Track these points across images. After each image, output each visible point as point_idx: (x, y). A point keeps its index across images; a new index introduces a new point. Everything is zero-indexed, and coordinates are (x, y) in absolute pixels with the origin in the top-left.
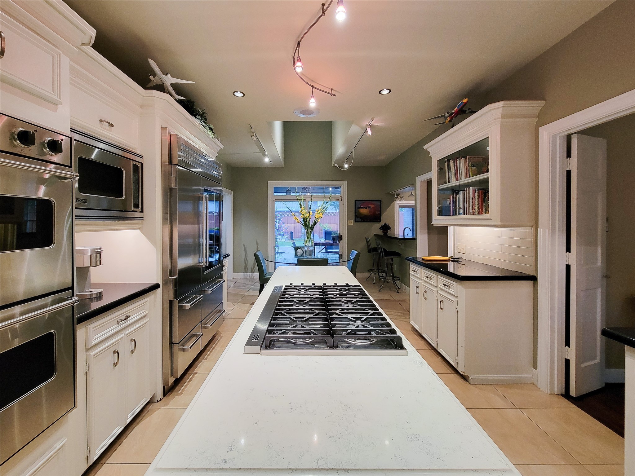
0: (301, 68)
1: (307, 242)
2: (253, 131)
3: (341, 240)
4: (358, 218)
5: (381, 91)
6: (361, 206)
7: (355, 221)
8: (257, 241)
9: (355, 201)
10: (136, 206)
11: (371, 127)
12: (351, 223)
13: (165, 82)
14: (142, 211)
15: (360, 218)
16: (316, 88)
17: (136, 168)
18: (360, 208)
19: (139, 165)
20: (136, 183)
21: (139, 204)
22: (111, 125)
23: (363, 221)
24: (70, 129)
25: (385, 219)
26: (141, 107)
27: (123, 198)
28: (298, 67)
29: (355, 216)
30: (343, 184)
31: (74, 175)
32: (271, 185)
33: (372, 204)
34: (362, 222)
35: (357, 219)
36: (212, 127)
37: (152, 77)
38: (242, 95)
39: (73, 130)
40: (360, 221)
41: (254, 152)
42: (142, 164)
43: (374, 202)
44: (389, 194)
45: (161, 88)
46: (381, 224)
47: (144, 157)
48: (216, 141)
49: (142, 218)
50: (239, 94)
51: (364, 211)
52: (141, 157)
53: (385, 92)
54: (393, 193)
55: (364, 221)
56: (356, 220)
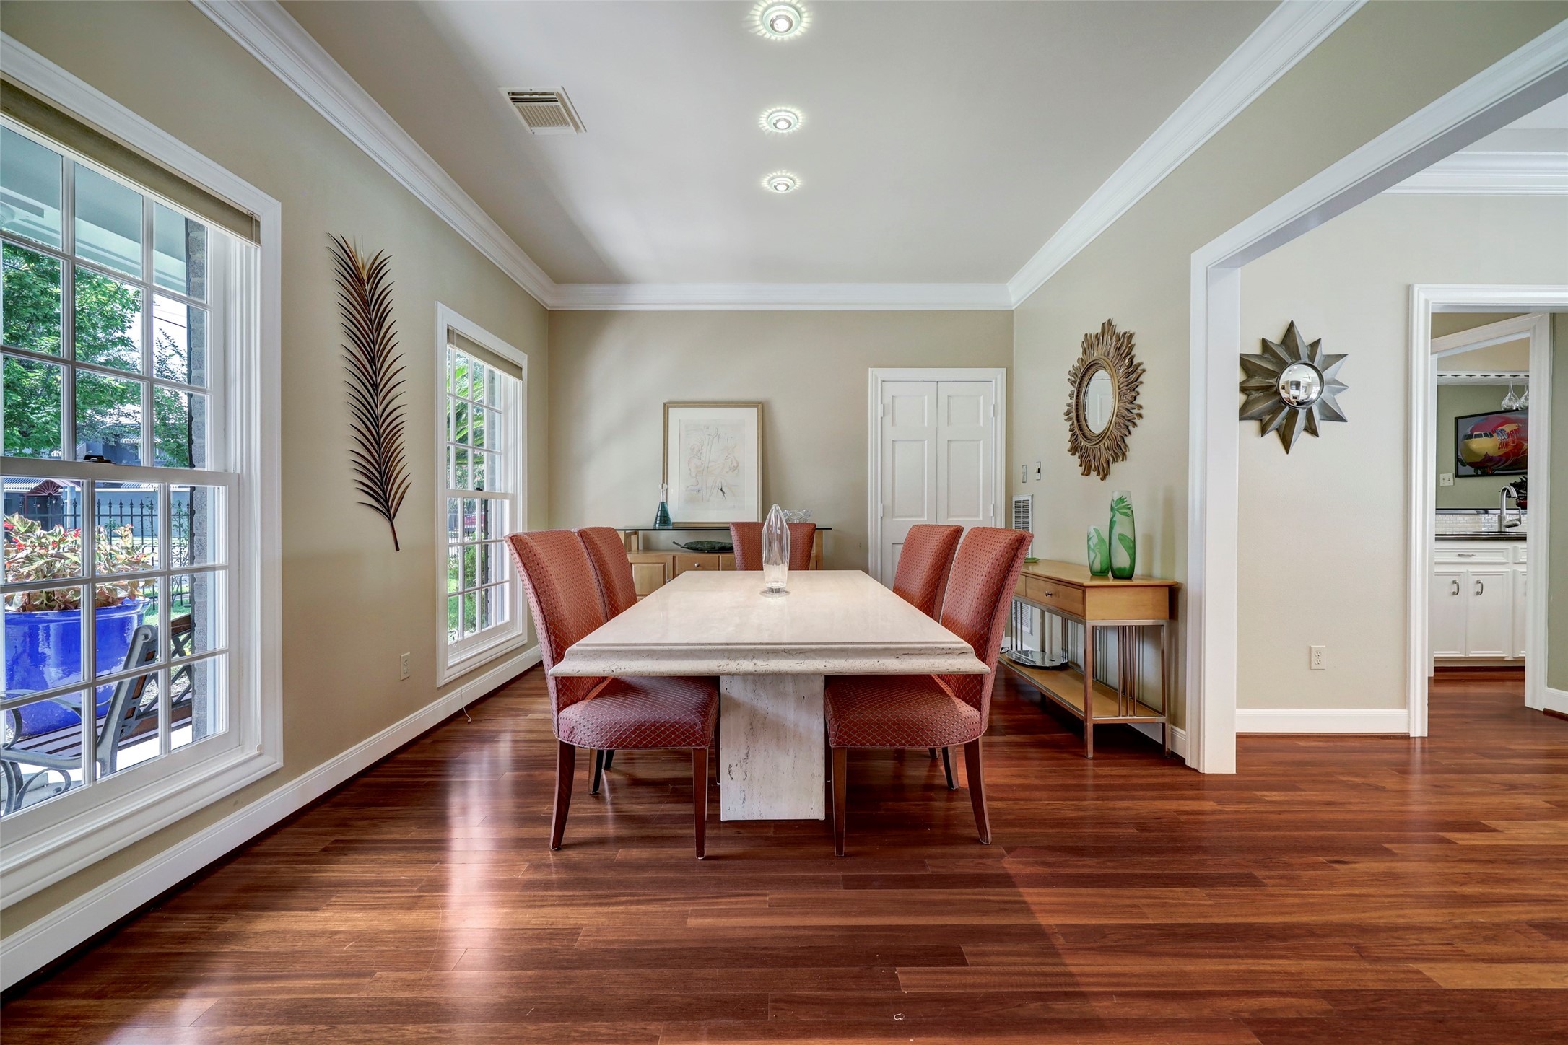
4: (1463, 465)
6: (1472, 431)
7: (1457, 475)
9: (1457, 419)
12: (1449, 477)
15: (1471, 464)
18: (1470, 437)
23: (1480, 472)
29: (1457, 459)
33: (1508, 424)
34: (1477, 475)
35: (1463, 470)
40: (1473, 473)
51: (1481, 445)
55: (1485, 474)
56: (1460, 474)
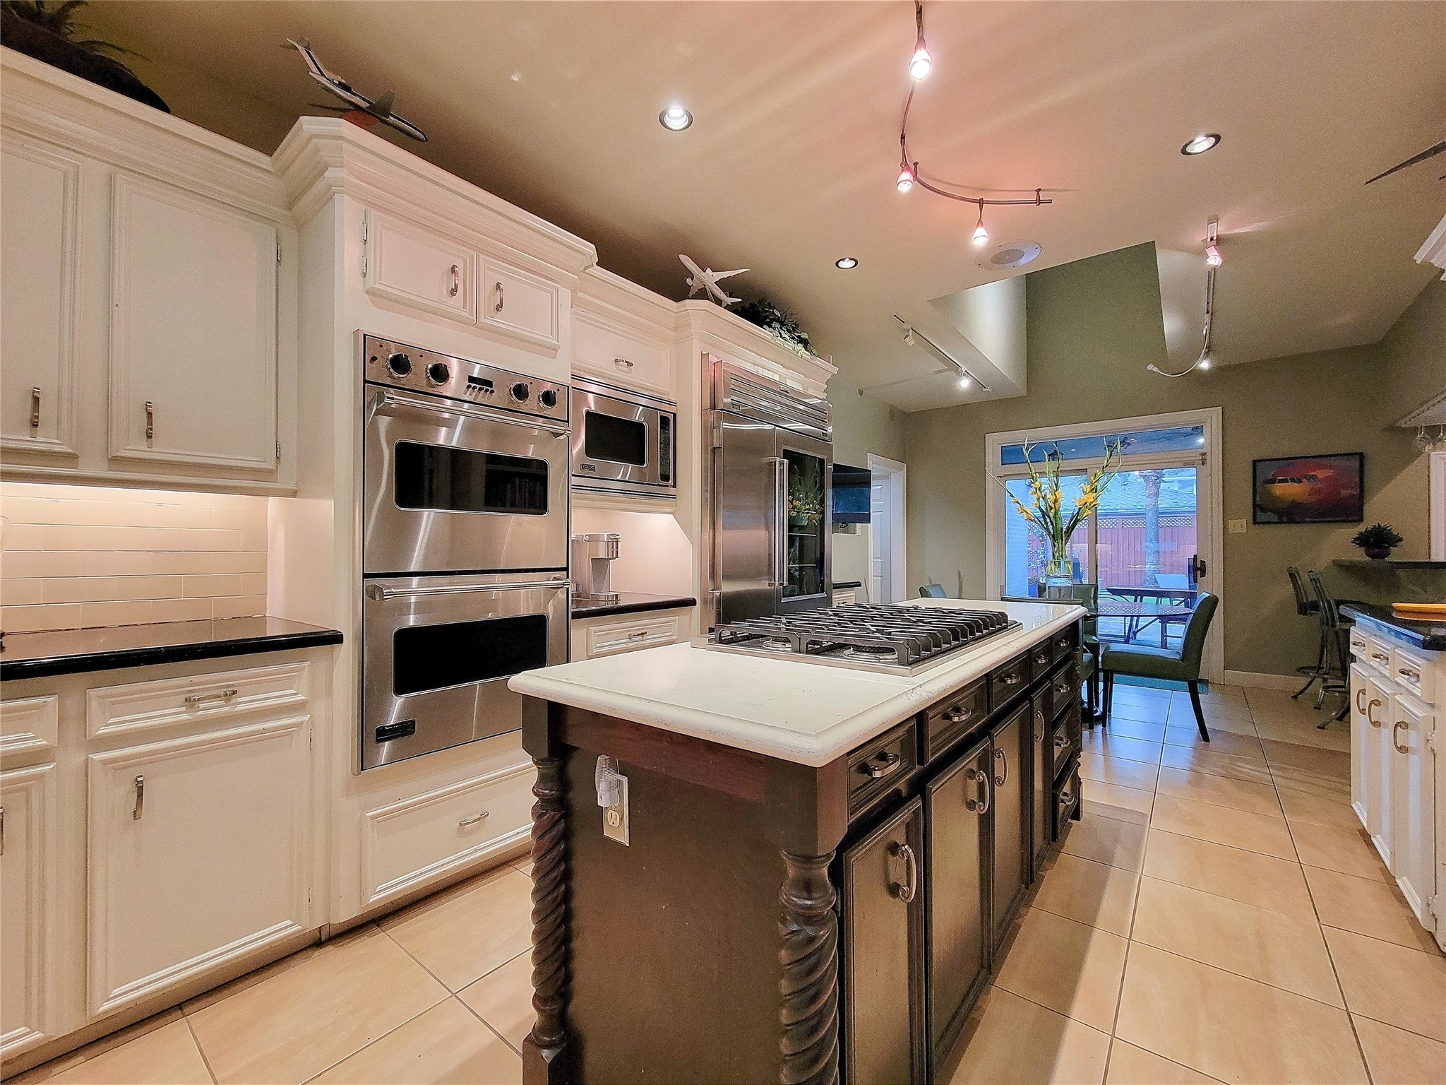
0: (908, 183)
1: (1053, 566)
2: (905, 326)
3: (1203, 574)
4: (1263, 510)
5: (1187, 145)
6: (1275, 476)
7: (1255, 522)
8: (959, 572)
9: (1255, 462)
10: (665, 477)
11: (1219, 241)
12: (1240, 525)
13: (707, 283)
14: (675, 486)
15: (1276, 511)
16: (988, 202)
17: (665, 421)
18: (1273, 481)
19: (671, 417)
20: (665, 443)
21: (667, 476)
22: (630, 364)
23: (1285, 519)
24: (571, 376)
25: (1378, 511)
26: (676, 329)
27: (645, 465)
28: (902, 183)
29: (1255, 506)
30: (1212, 417)
31: (565, 430)
32: (994, 442)
33: (1319, 467)
34: (1280, 523)
35: (1261, 516)
36: (804, 336)
37: (689, 281)
38: (853, 263)
39: (574, 377)
40: (1276, 519)
41: (936, 373)
42: (675, 415)
43: (1332, 461)
44: (1393, 429)
45: (702, 294)
46: (1362, 528)
47: (677, 405)
48: (818, 361)
49: (674, 497)
50: (847, 264)
51: (1286, 490)
52: (674, 404)
53: (1201, 144)
54: (1408, 425)
55: (1291, 521)
56: (1260, 519)
